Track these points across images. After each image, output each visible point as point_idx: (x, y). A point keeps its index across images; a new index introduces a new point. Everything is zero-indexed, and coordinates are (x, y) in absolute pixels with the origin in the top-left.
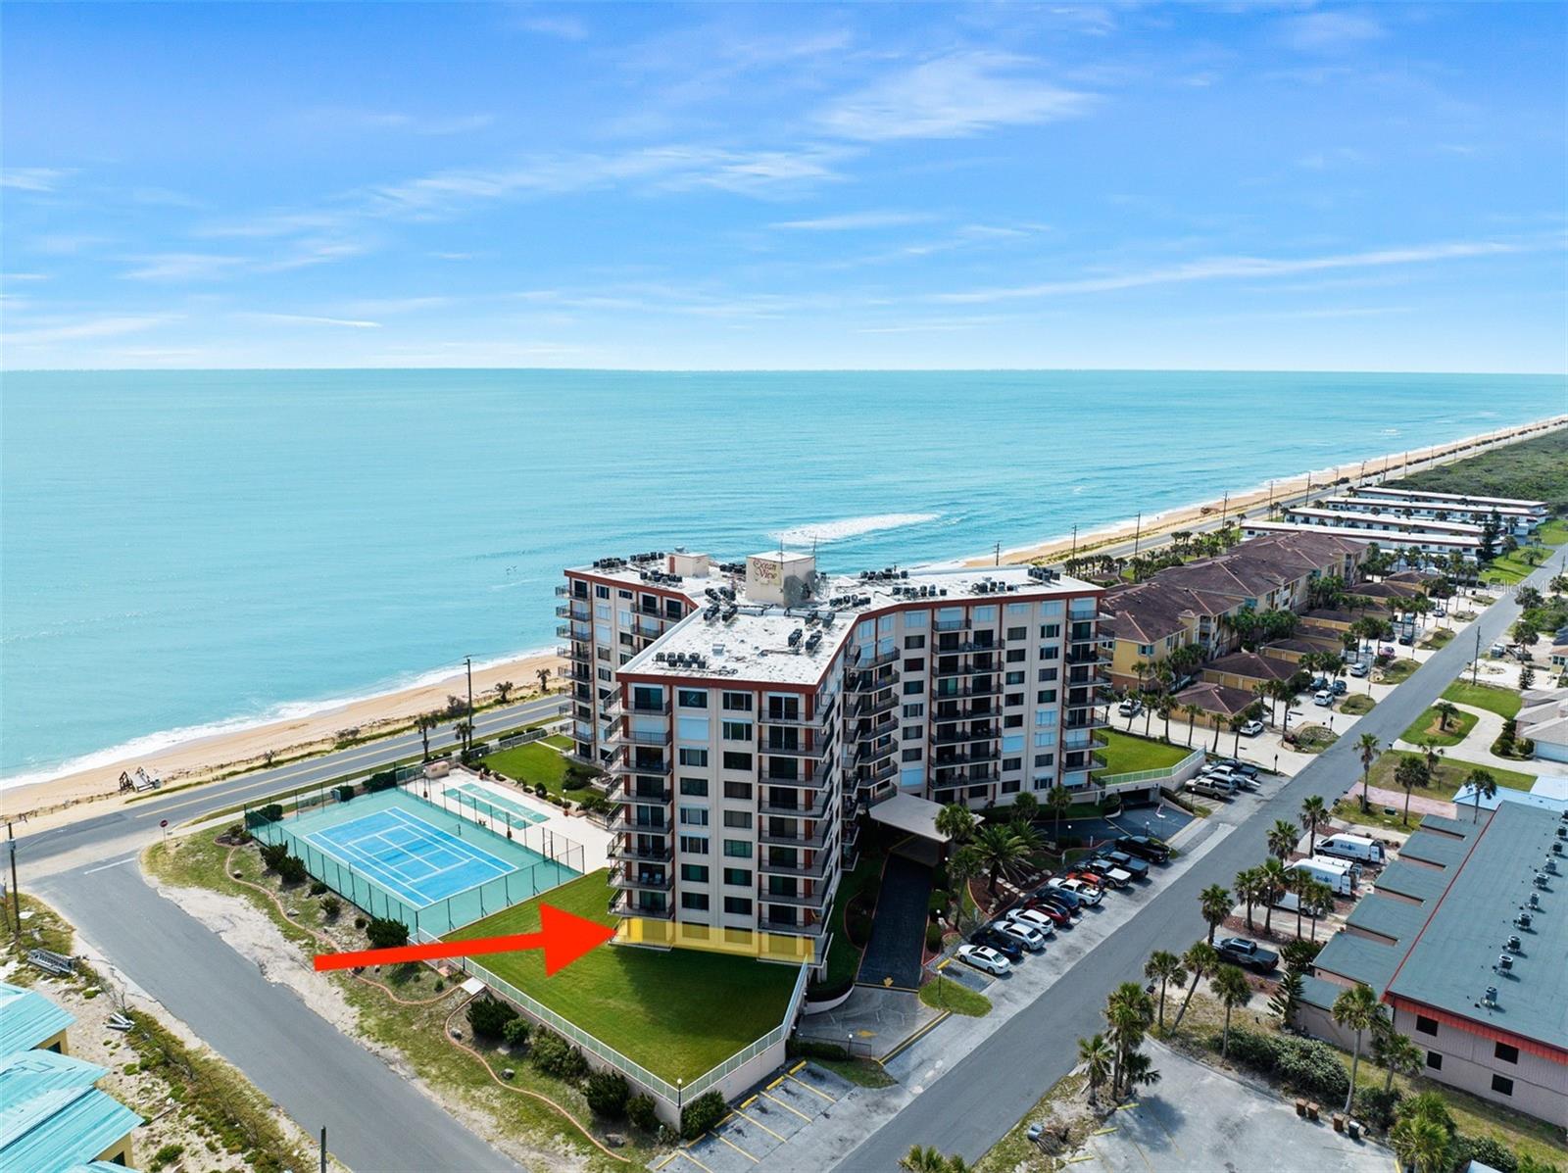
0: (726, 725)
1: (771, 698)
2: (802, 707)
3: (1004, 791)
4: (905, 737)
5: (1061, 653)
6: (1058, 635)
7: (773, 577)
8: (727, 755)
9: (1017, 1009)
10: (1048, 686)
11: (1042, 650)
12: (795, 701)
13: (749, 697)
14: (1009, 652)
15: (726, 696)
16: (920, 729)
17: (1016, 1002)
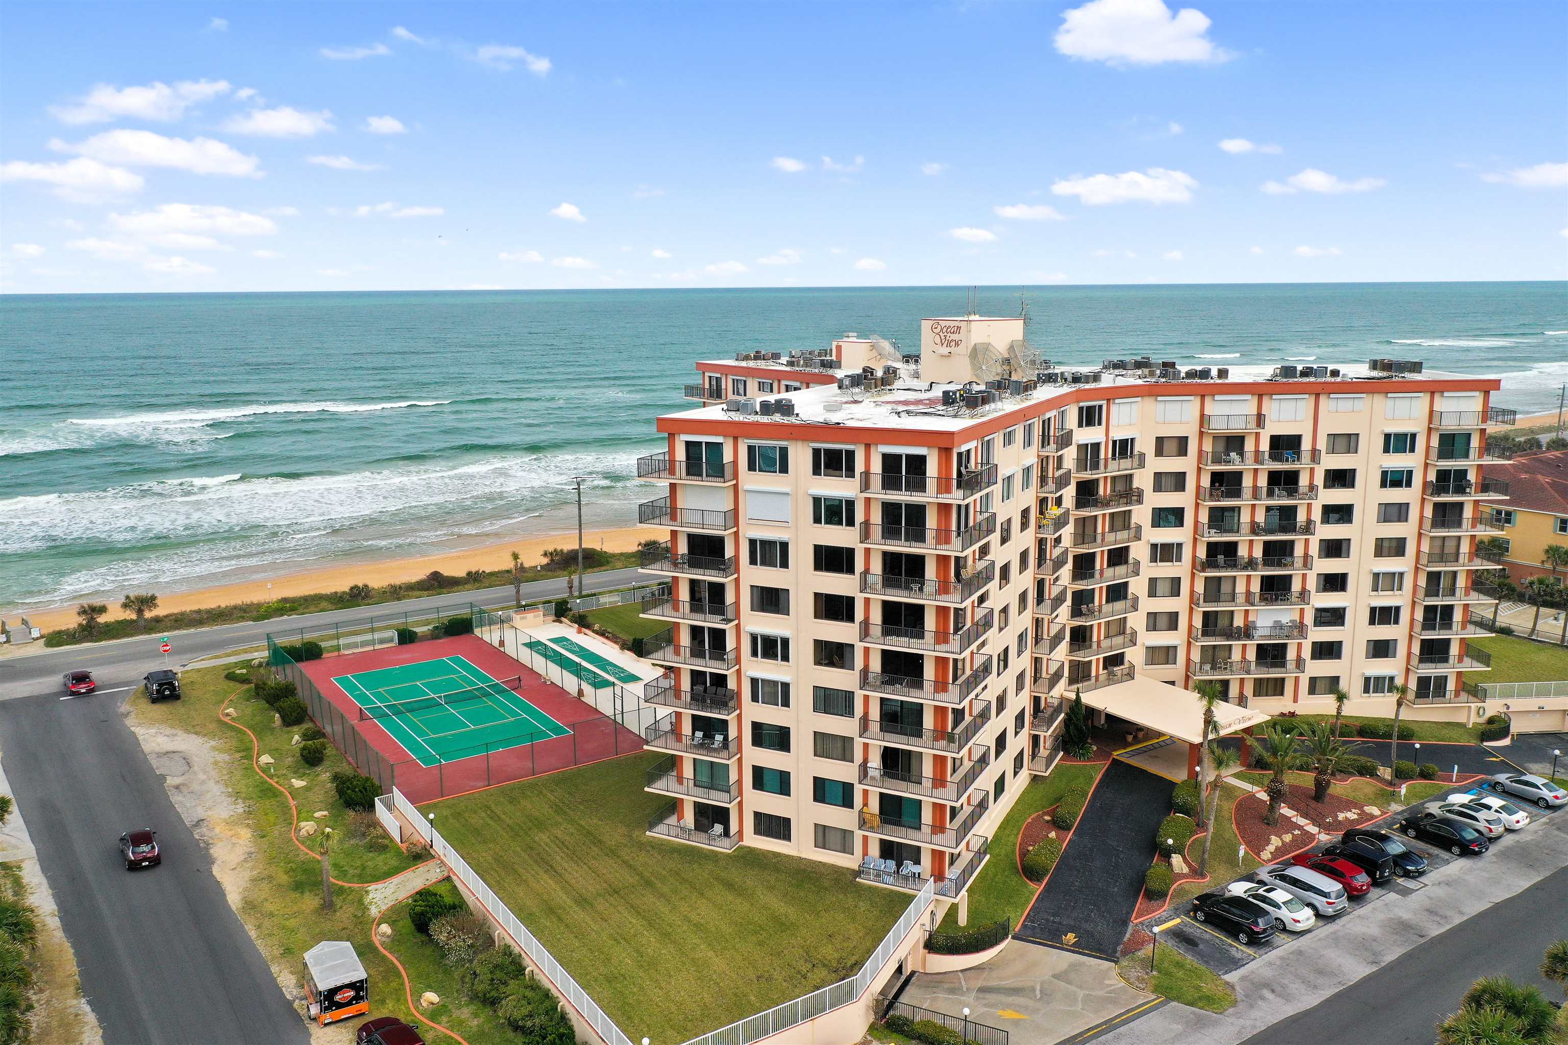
0: (817, 501)
1: (885, 457)
2: (932, 469)
3: (1312, 691)
4: (1152, 593)
5: (1417, 480)
6: (1412, 450)
7: (957, 344)
8: (819, 550)
9: (1290, 1010)
10: (1393, 530)
11: (1384, 474)
12: (922, 460)
13: (851, 455)
14: (1328, 472)
15: (816, 453)
16: (1176, 583)
17: (1286, 997)
